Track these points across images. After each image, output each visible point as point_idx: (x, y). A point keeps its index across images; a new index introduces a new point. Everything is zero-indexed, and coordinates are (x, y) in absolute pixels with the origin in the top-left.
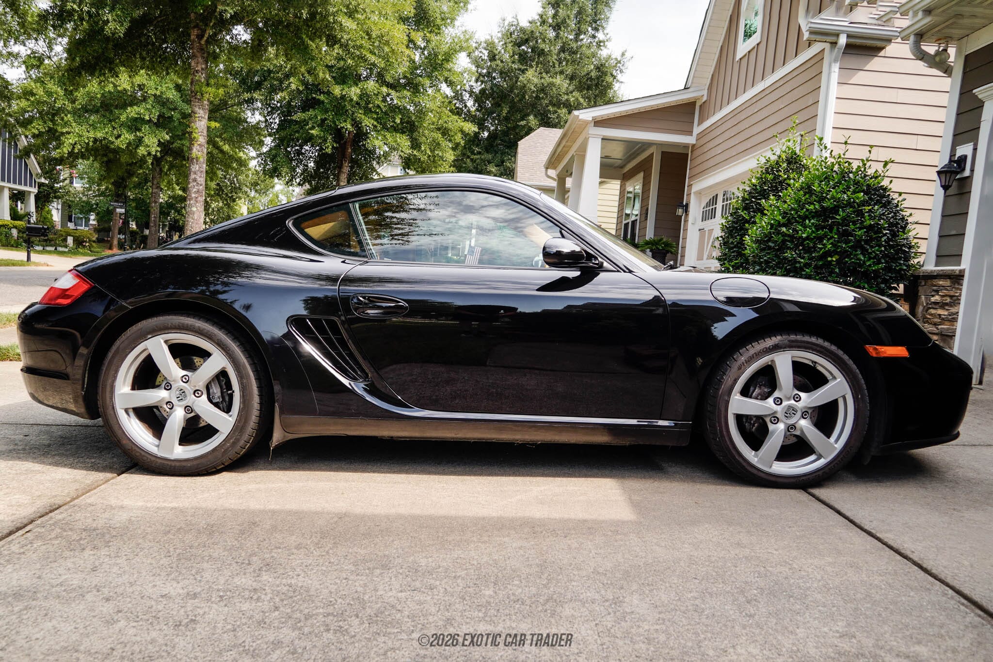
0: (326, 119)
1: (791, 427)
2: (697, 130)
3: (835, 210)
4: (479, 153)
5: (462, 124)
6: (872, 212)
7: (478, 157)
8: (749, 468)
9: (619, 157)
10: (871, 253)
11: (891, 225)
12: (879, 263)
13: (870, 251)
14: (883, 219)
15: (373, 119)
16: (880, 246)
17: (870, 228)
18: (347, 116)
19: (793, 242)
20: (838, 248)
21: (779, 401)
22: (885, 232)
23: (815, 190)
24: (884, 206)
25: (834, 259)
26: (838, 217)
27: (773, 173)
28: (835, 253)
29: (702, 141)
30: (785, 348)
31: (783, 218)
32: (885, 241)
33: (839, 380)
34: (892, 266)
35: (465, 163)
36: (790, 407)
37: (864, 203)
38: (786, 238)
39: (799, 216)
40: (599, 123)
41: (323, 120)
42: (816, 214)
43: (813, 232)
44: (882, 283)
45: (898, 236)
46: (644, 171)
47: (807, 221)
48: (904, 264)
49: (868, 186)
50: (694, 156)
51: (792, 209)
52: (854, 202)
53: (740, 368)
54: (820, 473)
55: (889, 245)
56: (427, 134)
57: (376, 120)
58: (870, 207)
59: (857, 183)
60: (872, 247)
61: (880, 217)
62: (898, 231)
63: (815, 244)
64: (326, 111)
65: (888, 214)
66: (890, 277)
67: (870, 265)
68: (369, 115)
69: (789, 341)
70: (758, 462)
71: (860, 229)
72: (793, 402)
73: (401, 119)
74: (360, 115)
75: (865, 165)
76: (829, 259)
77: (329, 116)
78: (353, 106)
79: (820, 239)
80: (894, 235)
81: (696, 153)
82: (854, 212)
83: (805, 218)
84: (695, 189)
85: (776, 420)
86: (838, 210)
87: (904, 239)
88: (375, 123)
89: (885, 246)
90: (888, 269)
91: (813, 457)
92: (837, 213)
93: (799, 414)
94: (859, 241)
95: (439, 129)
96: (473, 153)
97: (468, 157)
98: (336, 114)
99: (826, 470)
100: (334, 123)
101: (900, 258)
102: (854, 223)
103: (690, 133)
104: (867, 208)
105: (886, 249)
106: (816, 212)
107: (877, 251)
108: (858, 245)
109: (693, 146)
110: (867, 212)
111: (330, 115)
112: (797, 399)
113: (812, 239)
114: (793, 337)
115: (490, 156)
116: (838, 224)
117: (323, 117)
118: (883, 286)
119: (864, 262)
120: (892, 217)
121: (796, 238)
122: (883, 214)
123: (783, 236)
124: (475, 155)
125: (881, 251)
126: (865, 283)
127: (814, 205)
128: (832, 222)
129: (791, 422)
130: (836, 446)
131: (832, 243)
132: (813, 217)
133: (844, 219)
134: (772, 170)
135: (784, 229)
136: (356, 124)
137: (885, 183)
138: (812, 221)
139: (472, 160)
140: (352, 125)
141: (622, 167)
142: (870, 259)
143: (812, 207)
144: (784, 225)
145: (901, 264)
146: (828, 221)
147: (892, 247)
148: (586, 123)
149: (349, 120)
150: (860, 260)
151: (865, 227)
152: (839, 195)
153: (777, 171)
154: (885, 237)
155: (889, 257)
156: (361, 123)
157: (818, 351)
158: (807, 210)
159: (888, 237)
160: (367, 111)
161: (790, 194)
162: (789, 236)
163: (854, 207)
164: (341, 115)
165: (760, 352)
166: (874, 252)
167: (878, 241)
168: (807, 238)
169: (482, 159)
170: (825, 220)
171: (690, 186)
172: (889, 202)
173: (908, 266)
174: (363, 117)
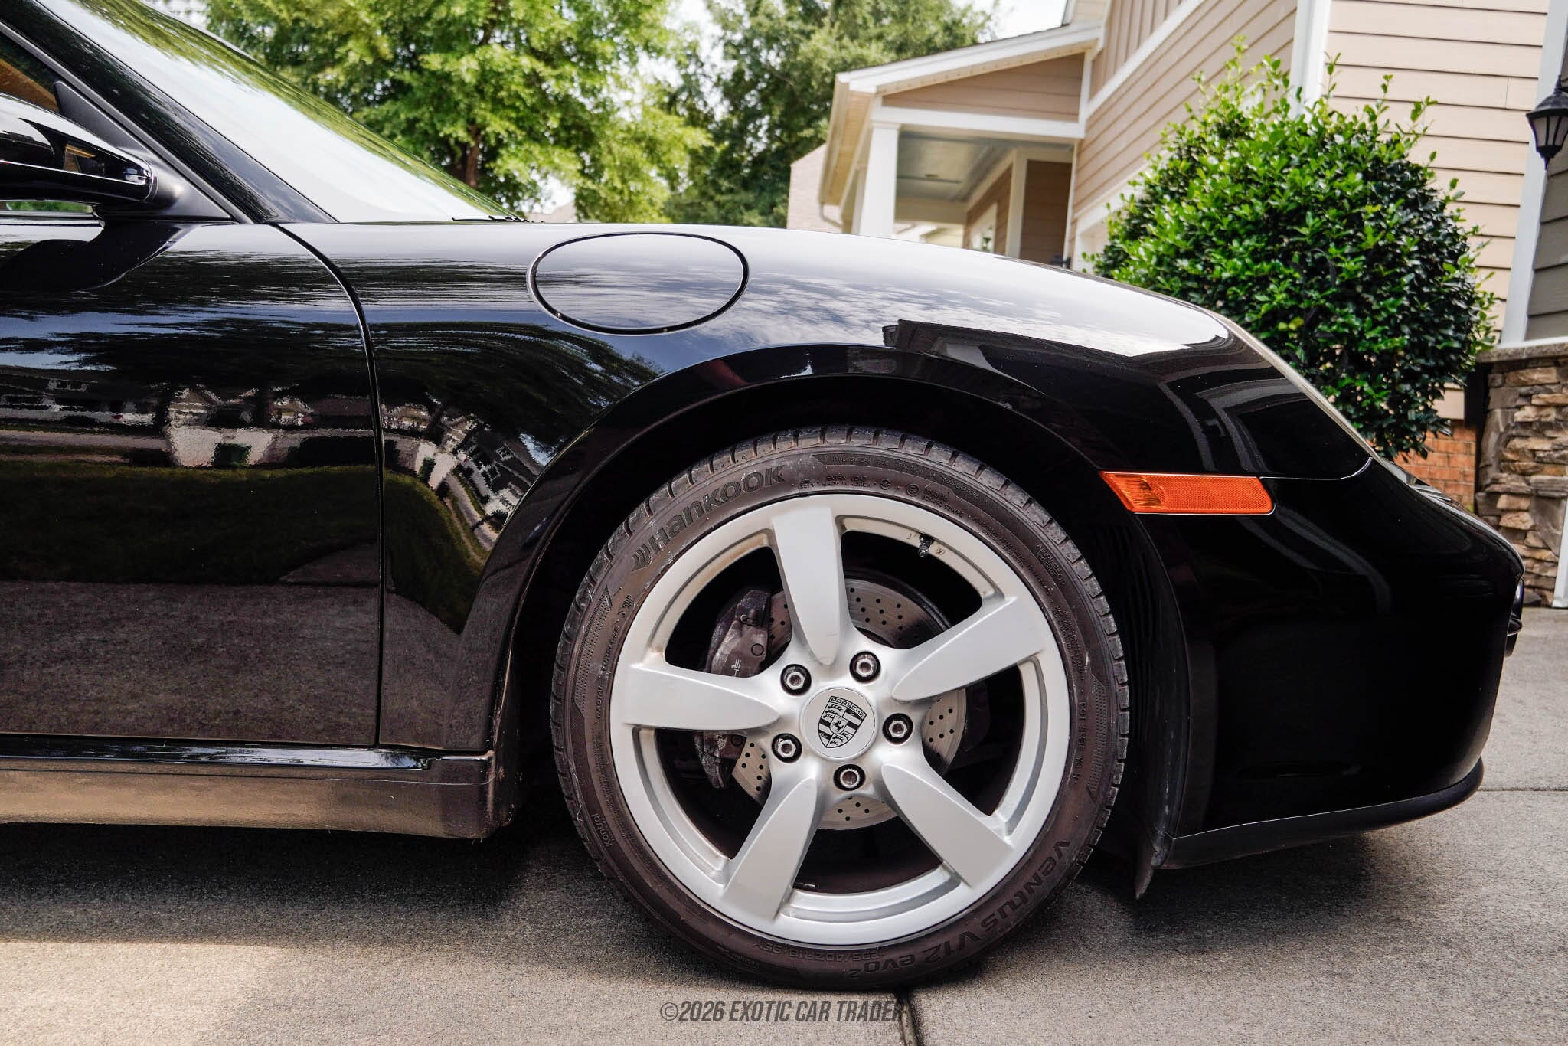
0: (416, 120)
1: (848, 774)
2: (1086, 109)
3: (1297, 216)
4: (731, 191)
5: (679, 131)
6: (1384, 220)
7: (728, 197)
8: (695, 923)
9: (952, 176)
10: (1378, 312)
11: (1425, 248)
12: (1398, 332)
13: (1375, 307)
14: (1407, 234)
15: (510, 119)
16: (1399, 295)
17: (1376, 255)
18: (459, 113)
19: (1205, 292)
20: (1300, 300)
21: (798, 682)
22: (1410, 263)
23: (1256, 173)
24: (1411, 205)
25: (1292, 326)
26: (1304, 231)
27: (1190, 159)
28: (1296, 311)
29: (1095, 132)
30: (806, 483)
31: (1186, 238)
32: (1411, 283)
33: (1010, 600)
34: (1426, 341)
35: (705, 210)
36: (835, 702)
37: (1362, 199)
38: (1190, 284)
39: (1221, 234)
40: (893, 98)
41: (412, 123)
42: (1255, 227)
43: (1247, 267)
44: (1404, 381)
45: (1443, 274)
46: (999, 203)
47: (1235, 243)
48: (1456, 339)
49: (1377, 160)
50: (1083, 162)
51: (1205, 217)
52: (1342, 197)
53: (642, 561)
54: (953, 938)
55: (1421, 295)
56: (616, 150)
57: (518, 122)
58: (1379, 207)
59: (1350, 157)
60: (1380, 298)
61: (1400, 229)
62: (1442, 262)
63: (1250, 293)
64: (418, 104)
65: (1420, 223)
66: (1422, 366)
67: (1374, 340)
68: (501, 112)
69: (819, 457)
70: (726, 897)
71: (1353, 255)
72: (847, 681)
73: (562, 120)
74: (482, 111)
75: (1373, 118)
76: (1282, 326)
77: (423, 114)
78: (467, 95)
79: (1262, 282)
80: (1434, 271)
81: (1088, 155)
82: (1341, 218)
83: (1229, 236)
84: (1082, 227)
85: (790, 750)
86: (1304, 217)
87: (1456, 280)
88: (512, 128)
89: (1410, 298)
90: (1417, 348)
91: (934, 879)
92: (1302, 222)
93: (870, 727)
94: (1350, 284)
95: (638, 140)
96: (719, 191)
97: (711, 198)
98: (437, 110)
99: (976, 927)
100: (433, 125)
101: (1446, 324)
102: (1340, 243)
103: (1073, 115)
104: (1370, 209)
105: (1413, 303)
106: (1256, 222)
107: (1392, 305)
108: (1348, 293)
109: (1081, 142)
110: (1371, 220)
111: (425, 113)
112: (865, 670)
113: (1244, 283)
114: (836, 442)
115: (750, 197)
116: (1305, 247)
117: (411, 116)
118: (1407, 387)
119: (1362, 333)
120: (1430, 230)
121: (1210, 283)
122: (1408, 224)
123: (1183, 279)
124: (722, 193)
125: (1401, 308)
126: (1365, 379)
127: (1251, 204)
128: (1290, 243)
129: (845, 754)
130: (1007, 839)
131: (1287, 291)
132: (1249, 235)
133: (1318, 235)
134: (1189, 152)
135: (1184, 264)
136: (476, 129)
137: (1417, 156)
138: (1247, 242)
139: (719, 205)
140: (468, 131)
141: (965, 199)
142: (1375, 324)
143: (1245, 211)
144: (1187, 255)
145: (1447, 337)
146: (1282, 241)
147: (1424, 297)
148: (866, 99)
149: (461, 123)
150: (1351, 327)
151: (1365, 253)
152: (1309, 181)
153: (1198, 153)
154: (1412, 276)
155: (1420, 321)
156: (484, 127)
157: (930, 495)
158: (1238, 218)
159: (1418, 277)
160: (497, 105)
161: (1202, 189)
162: (1197, 278)
163: (1341, 208)
164: (447, 112)
165: (713, 499)
166: (1384, 309)
167: (1394, 284)
168: (1234, 281)
169: (735, 202)
170: (1275, 240)
171: (1074, 222)
172: (1425, 199)
173: (1466, 343)
174: (489, 116)
